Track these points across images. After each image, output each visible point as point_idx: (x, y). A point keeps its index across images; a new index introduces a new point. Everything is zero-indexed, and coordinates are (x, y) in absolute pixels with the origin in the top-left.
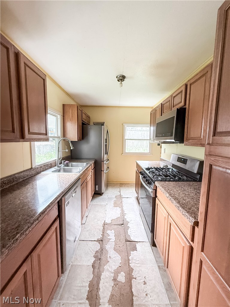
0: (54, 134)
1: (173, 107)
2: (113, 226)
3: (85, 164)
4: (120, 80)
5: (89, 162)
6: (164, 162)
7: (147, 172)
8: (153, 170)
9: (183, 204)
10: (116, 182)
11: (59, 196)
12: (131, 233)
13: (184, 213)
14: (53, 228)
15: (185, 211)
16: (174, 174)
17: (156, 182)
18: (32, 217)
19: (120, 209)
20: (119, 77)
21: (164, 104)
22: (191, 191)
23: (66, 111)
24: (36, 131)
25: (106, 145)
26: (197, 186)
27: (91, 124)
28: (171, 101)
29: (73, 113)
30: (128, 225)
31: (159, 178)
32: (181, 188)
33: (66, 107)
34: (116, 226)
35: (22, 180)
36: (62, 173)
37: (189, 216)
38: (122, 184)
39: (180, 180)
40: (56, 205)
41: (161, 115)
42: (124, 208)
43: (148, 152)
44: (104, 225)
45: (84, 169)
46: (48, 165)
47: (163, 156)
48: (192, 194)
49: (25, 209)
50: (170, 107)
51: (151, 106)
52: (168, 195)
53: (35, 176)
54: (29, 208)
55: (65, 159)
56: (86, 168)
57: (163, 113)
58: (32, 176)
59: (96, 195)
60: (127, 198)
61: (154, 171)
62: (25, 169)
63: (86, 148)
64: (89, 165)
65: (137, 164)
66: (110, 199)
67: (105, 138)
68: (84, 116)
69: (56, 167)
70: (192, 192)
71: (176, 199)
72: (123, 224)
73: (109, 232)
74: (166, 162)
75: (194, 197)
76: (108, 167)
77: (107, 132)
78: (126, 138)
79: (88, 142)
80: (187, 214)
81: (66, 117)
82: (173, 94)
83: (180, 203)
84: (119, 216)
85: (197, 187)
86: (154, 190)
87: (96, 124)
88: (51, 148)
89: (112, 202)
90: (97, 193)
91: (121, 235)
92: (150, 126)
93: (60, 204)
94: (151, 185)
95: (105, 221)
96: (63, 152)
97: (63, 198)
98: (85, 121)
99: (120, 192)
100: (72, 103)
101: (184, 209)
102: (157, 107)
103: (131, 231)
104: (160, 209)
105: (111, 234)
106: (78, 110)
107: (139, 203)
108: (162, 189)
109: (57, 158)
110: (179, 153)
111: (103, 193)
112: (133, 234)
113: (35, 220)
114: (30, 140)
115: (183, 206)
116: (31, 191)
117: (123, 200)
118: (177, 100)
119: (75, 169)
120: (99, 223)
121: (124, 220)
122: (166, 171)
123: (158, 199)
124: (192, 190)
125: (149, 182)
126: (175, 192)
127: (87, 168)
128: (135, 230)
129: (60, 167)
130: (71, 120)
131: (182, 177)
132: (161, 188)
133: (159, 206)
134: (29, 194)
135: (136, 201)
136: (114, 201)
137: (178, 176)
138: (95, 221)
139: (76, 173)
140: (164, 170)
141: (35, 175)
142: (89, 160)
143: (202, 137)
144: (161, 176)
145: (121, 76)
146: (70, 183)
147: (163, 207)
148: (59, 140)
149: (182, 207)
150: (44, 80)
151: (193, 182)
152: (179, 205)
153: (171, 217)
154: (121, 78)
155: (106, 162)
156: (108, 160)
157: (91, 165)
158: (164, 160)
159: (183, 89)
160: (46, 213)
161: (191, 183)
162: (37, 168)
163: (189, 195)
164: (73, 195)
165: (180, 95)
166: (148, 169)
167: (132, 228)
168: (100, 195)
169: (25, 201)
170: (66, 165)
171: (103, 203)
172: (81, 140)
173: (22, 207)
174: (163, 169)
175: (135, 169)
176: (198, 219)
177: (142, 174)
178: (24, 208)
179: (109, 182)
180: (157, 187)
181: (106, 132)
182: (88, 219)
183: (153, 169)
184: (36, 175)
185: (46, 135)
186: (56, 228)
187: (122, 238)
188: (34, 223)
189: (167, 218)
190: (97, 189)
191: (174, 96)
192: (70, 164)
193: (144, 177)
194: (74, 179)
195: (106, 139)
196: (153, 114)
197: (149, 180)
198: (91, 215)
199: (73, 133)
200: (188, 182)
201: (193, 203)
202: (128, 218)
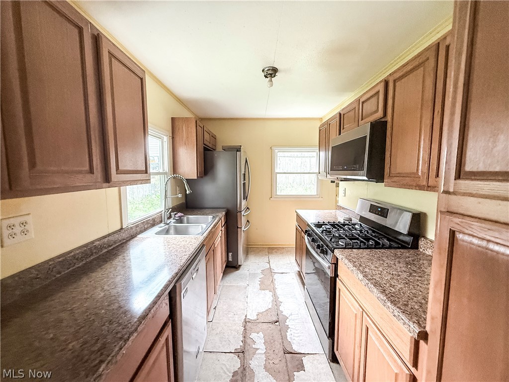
0: (157, 169)
1: (362, 120)
2: (261, 324)
3: (210, 217)
4: (268, 76)
5: (217, 214)
6: (344, 211)
7: (318, 231)
8: (328, 227)
9: (392, 296)
10: (263, 245)
11: (170, 282)
12: (293, 338)
13: (396, 314)
14: (162, 340)
15: (398, 309)
16: (366, 235)
17: (336, 251)
18: (126, 325)
19: (272, 293)
20: (268, 70)
21: (344, 114)
22: (400, 267)
23: (177, 129)
24: (129, 167)
25: (244, 184)
26: (409, 257)
27: (219, 148)
28: (357, 109)
29: (189, 134)
30: (286, 324)
31: (340, 242)
32: (381, 262)
33: (177, 123)
34: (265, 326)
35: (106, 250)
36: (172, 237)
37: (407, 321)
38: (272, 250)
39: (377, 246)
40: (166, 298)
41: (340, 134)
42: (278, 292)
43: (316, 194)
44: (245, 323)
45: (210, 228)
46: (149, 222)
47: (342, 201)
48: (404, 273)
49: (113, 309)
50: (357, 119)
51: (318, 117)
52: (361, 276)
53: (128, 243)
54: (120, 307)
55: (176, 209)
56: (212, 226)
57: (343, 129)
58: (123, 243)
59: (229, 269)
60: (282, 273)
61: (330, 229)
62: (111, 231)
63: (211, 191)
64: (217, 219)
65: (298, 216)
66: (253, 276)
67: (243, 172)
68: (207, 136)
69: (162, 225)
70: (404, 269)
71: (376, 284)
72: (278, 322)
73: (254, 336)
74: (348, 211)
75: (408, 280)
76: (248, 221)
77: (246, 161)
78: (277, 171)
79: (214, 179)
80: (403, 316)
81: (177, 139)
82: (361, 97)
83: (387, 292)
84: (270, 307)
85: (410, 259)
86: (333, 264)
87: (227, 149)
88: (150, 188)
89: (257, 282)
90: (232, 266)
91: (276, 342)
92: (318, 150)
93: (172, 296)
94: (327, 255)
95: (246, 316)
96: (173, 199)
97: (178, 285)
98: (208, 144)
99: (269, 263)
100: (187, 114)
101: (395, 305)
102: (331, 119)
103: (293, 334)
104: (346, 299)
105: (258, 340)
106: (196, 127)
107: (303, 284)
108: (349, 263)
109: (163, 209)
110: (370, 196)
111: (240, 266)
112: (296, 339)
113: (131, 334)
114: (120, 184)
115: (393, 299)
116: (122, 272)
117: (276, 276)
118: (369, 107)
119: (194, 227)
120: (236, 319)
121: (279, 312)
122: (350, 229)
123: (340, 280)
124: (401, 265)
125: (322, 250)
126: (373, 271)
127: (215, 226)
128: (298, 331)
129: (168, 224)
130: (185, 144)
131: (379, 239)
132: (347, 261)
133: (342, 292)
134: (118, 279)
135: (298, 278)
136: (260, 280)
137: (373, 240)
138: (229, 316)
139: (196, 236)
140: (346, 227)
141: (127, 241)
142: (216, 210)
143: (420, 174)
144: (344, 238)
145: (270, 69)
146: (188, 256)
147: (350, 295)
148: (166, 179)
149: (392, 302)
150: (141, 79)
151: (402, 250)
152: (385, 298)
153: (368, 316)
154: (270, 72)
155: (244, 213)
156: (248, 208)
157: (221, 219)
158: (343, 208)
159: (381, 88)
160: (150, 315)
161: (399, 252)
162: (131, 228)
163: (399, 275)
164: (194, 277)
165: (374, 100)
166: (319, 225)
167: (294, 328)
168: (235, 269)
169: (114, 292)
170: (179, 220)
171: (242, 284)
172: (202, 177)
173: (109, 305)
174: (344, 225)
175: (294, 223)
176: (425, 327)
177: (309, 235)
178: (111, 308)
179: (249, 245)
180: (337, 259)
181: (243, 162)
182: (217, 312)
183: (327, 225)
184: (129, 240)
185: (146, 172)
186: (167, 339)
187: (278, 348)
188: (130, 339)
189: (359, 315)
190: (230, 259)
191: (362, 100)
192: (185, 219)
193: (313, 240)
194: (194, 247)
195: (245, 174)
196: (325, 131)
197: (323, 247)
198: (222, 306)
199: (189, 166)
200: (393, 251)
201: (409, 292)
202: (285, 309)
